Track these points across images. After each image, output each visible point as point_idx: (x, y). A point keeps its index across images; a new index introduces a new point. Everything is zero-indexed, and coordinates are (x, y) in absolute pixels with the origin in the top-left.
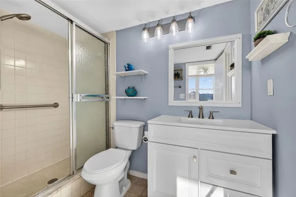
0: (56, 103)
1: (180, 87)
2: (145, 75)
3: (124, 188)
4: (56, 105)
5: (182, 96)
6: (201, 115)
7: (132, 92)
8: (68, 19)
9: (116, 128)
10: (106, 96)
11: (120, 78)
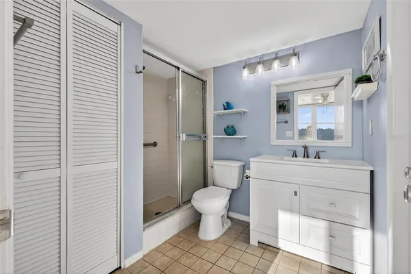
0: (155, 142)
1: (286, 122)
2: (244, 112)
3: (225, 225)
4: (155, 144)
5: (289, 134)
6: (306, 155)
7: (230, 131)
8: (175, 67)
9: (215, 167)
10: (205, 135)
11: (218, 117)
